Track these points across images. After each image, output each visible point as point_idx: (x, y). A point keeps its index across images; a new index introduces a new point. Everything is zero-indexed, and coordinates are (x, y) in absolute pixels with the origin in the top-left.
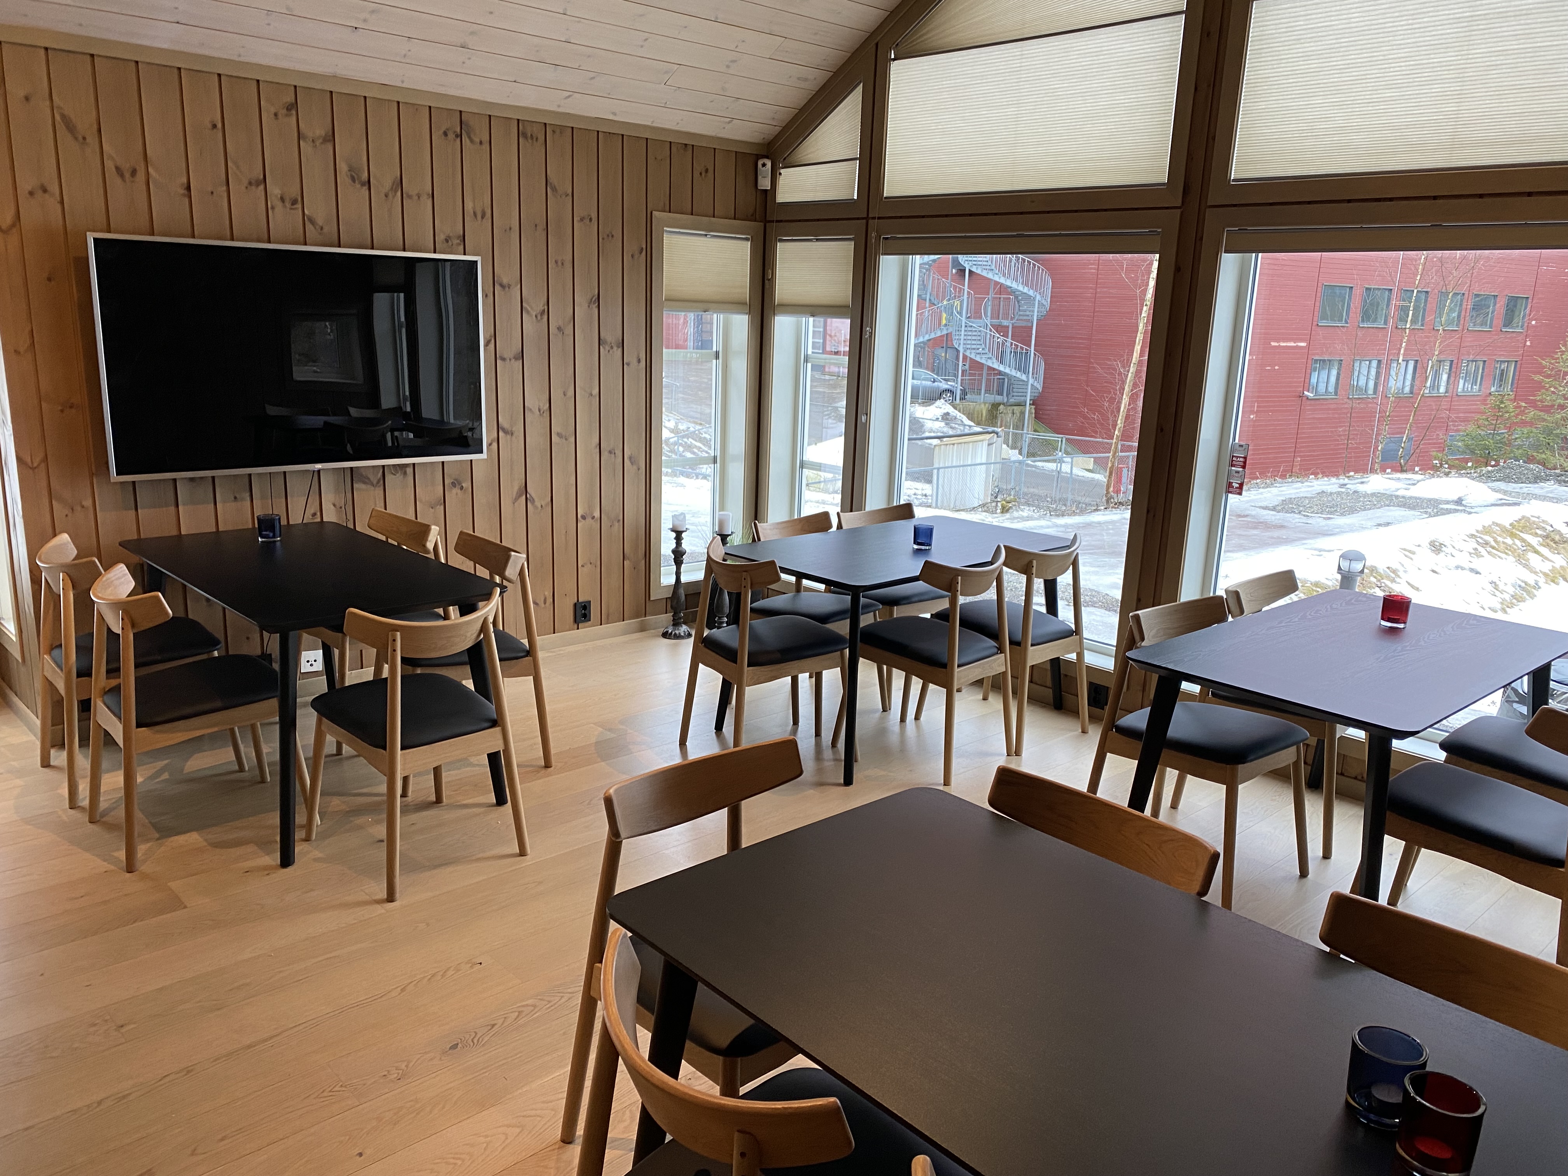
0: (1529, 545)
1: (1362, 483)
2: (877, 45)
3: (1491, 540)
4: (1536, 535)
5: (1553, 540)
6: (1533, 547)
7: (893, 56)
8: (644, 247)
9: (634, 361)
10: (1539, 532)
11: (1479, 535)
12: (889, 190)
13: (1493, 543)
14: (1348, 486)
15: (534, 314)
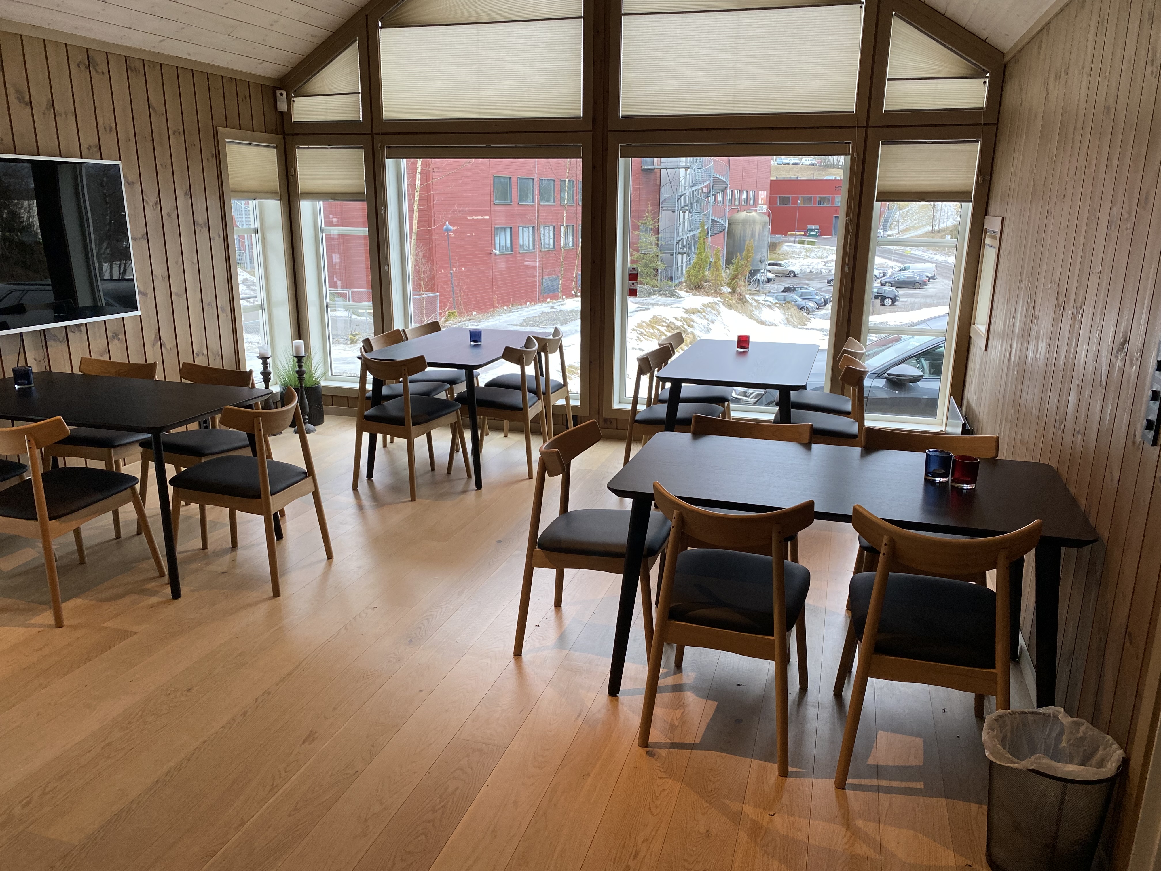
0: (662, 332)
1: (562, 305)
2: (367, 16)
3: (643, 331)
4: (663, 326)
5: (671, 328)
6: (663, 333)
7: (380, 25)
8: (214, 153)
9: (217, 238)
10: (664, 324)
11: (637, 329)
12: (387, 115)
13: (645, 333)
14: (555, 307)
15: (151, 204)
